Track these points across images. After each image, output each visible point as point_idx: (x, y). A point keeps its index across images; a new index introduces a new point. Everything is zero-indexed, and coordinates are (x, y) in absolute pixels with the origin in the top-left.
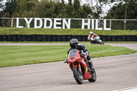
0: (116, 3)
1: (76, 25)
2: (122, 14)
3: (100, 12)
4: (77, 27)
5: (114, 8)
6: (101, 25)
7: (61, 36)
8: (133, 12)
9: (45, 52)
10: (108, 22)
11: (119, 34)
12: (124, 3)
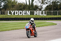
0: (48, 4)
1: (32, 13)
2: (51, 9)
3: (42, 8)
4: (33, 14)
5: (47, 6)
6: (42, 13)
7: (26, 18)
8: (55, 8)
10: (45, 12)
11: (50, 17)
12: (51, 4)
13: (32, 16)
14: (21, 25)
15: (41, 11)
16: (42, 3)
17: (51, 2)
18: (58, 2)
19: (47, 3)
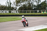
1: (10, 12)
2: (22, 9)
3: (16, 9)
4: (10, 13)
5: (20, 8)
7: (6, 15)
8: (25, 9)
9: (2, 19)
11: (21, 14)
12: (22, 6)
13: (10, 14)
14: (3, 19)
16: (16, 6)
18: (27, 5)
19: (19, 6)
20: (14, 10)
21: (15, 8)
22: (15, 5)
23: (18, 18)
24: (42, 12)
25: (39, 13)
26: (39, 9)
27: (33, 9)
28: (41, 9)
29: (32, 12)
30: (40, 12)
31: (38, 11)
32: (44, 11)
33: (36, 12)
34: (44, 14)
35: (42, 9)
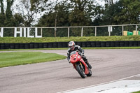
0: (46, 11)
1: (8, 33)
2: (52, 22)
3: (31, 21)
4: (10, 36)
5: (44, 17)
6: (32, 33)
8: (62, 20)
10: (39, 30)
11: (50, 41)
12: (54, 11)
13: (8, 40)
15: (28, 28)
16: (31, 10)
17: (54, 5)
18: (69, 6)
19: (43, 10)
20: (21, 26)
21: (27, 19)
22: (27, 7)
23: (37, 55)
24: (125, 33)
25: (112, 34)
26: (113, 19)
27: (93, 20)
28: (121, 20)
29: (87, 33)
30: (117, 31)
31: (110, 29)
32: (131, 29)
33: (103, 32)
34: (132, 39)
35: (126, 21)
